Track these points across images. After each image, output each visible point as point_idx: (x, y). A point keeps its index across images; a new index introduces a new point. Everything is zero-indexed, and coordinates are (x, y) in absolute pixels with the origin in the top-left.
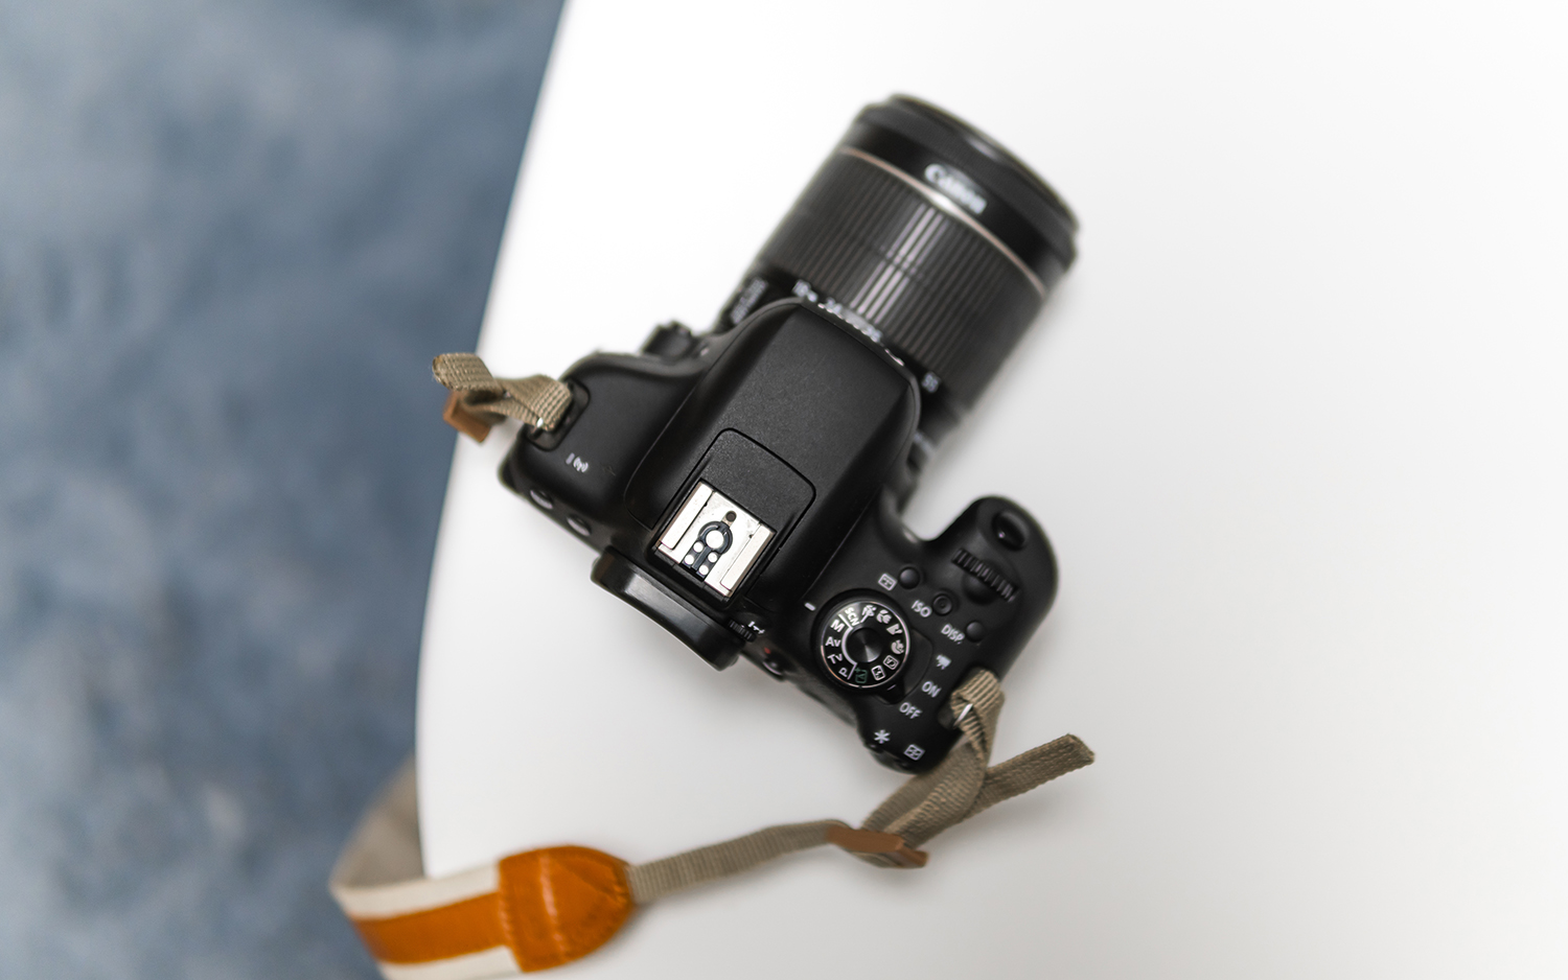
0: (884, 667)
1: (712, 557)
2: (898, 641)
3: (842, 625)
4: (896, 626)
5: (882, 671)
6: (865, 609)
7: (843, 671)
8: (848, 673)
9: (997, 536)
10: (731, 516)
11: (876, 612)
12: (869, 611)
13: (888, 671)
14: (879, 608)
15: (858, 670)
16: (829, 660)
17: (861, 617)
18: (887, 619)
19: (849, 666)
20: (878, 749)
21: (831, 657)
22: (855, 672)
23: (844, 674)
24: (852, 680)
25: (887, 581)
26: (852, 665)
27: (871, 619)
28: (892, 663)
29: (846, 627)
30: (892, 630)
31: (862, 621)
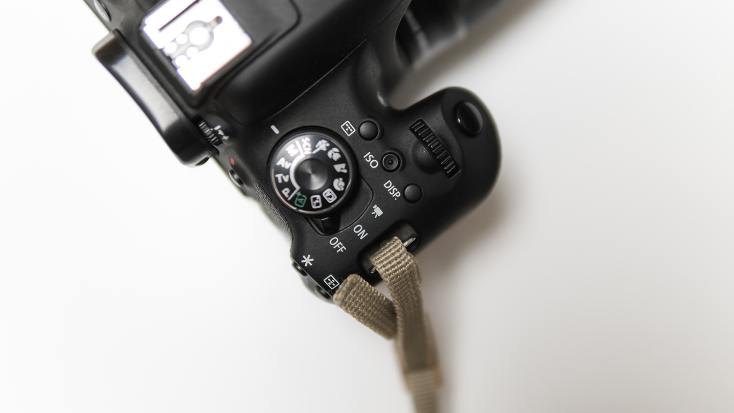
0: (323, 199)
1: (191, 52)
2: (341, 179)
3: (296, 151)
4: (343, 165)
5: (320, 201)
6: (320, 143)
7: (286, 192)
8: (290, 194)
9: (456, 120)
10: (219, 20)
11: (329, 149)
12: (322, 145)
13: (325, 203)
14: (332, 146)
15: (299, 194)
16: (276, 179)
17: (314, 148)
18: (336, 157)
19: (292, 189)
20: (304, 271)
21: (279, 176)
22: (296, 196)
23: (286, 195)
24: (292, 202)
25: (348, 128)
26: (295, 189)
27: (323, 153)
28: (330, 197)
29: (299, 154)
30: (339, 168)
31: (315, 152)
